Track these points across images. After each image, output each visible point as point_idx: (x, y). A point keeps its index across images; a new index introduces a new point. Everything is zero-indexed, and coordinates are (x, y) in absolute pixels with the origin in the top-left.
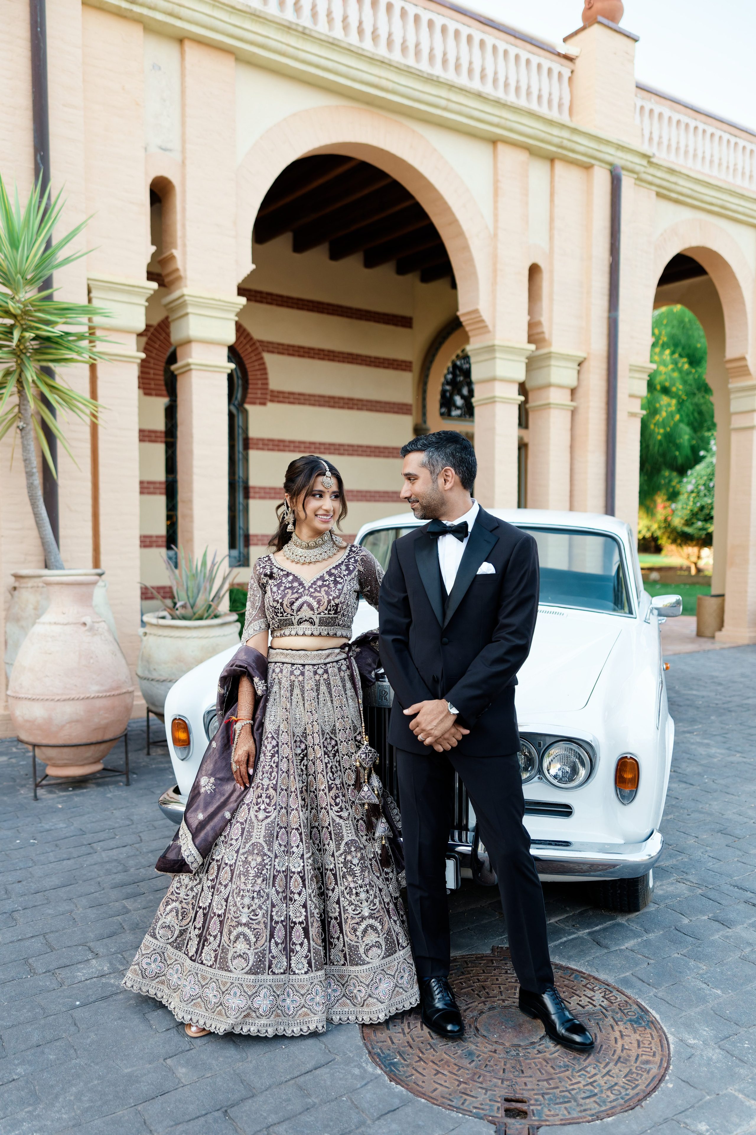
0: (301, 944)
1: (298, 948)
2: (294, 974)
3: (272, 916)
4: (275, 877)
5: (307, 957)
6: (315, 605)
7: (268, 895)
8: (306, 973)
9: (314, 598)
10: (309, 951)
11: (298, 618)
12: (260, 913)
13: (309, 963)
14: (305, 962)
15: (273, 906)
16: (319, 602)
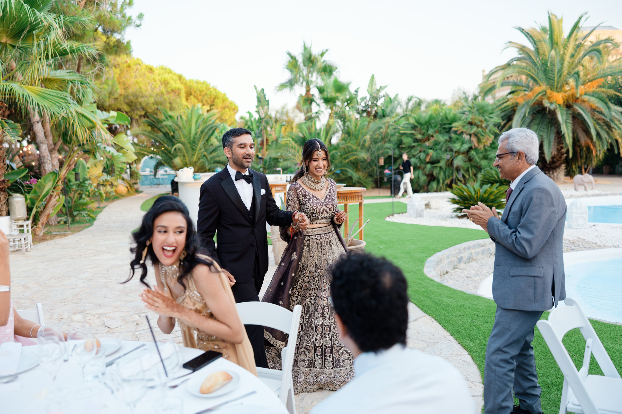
0: (330, 356)
1: (328, 358)
2: (327, 369)
3: (315, 344)
4: (316, 327)
5: (332, 362)
6: (328, 210)
7: (313, 335)
8: (332, 368)
9: (328, 208)
10: (333, 359)
11: (321, 217)
12: (310, 343)
13: (333, 364)
14: (331, 364)
15: (316, 340)
16: (330, 209)
